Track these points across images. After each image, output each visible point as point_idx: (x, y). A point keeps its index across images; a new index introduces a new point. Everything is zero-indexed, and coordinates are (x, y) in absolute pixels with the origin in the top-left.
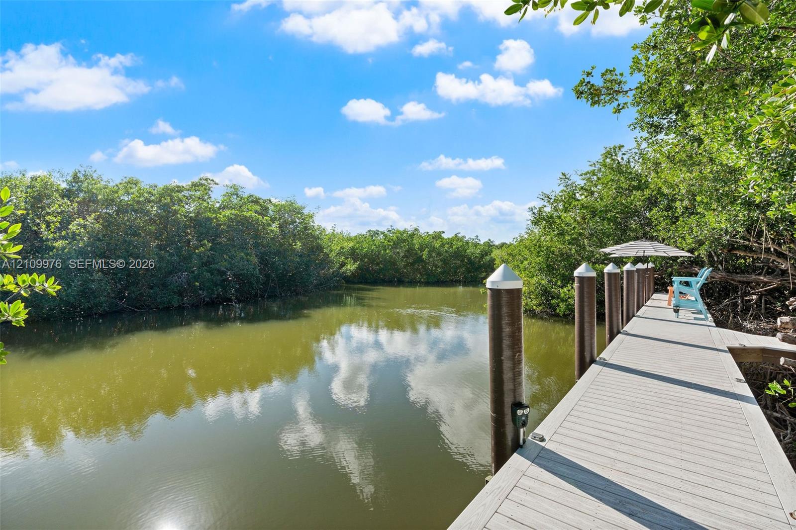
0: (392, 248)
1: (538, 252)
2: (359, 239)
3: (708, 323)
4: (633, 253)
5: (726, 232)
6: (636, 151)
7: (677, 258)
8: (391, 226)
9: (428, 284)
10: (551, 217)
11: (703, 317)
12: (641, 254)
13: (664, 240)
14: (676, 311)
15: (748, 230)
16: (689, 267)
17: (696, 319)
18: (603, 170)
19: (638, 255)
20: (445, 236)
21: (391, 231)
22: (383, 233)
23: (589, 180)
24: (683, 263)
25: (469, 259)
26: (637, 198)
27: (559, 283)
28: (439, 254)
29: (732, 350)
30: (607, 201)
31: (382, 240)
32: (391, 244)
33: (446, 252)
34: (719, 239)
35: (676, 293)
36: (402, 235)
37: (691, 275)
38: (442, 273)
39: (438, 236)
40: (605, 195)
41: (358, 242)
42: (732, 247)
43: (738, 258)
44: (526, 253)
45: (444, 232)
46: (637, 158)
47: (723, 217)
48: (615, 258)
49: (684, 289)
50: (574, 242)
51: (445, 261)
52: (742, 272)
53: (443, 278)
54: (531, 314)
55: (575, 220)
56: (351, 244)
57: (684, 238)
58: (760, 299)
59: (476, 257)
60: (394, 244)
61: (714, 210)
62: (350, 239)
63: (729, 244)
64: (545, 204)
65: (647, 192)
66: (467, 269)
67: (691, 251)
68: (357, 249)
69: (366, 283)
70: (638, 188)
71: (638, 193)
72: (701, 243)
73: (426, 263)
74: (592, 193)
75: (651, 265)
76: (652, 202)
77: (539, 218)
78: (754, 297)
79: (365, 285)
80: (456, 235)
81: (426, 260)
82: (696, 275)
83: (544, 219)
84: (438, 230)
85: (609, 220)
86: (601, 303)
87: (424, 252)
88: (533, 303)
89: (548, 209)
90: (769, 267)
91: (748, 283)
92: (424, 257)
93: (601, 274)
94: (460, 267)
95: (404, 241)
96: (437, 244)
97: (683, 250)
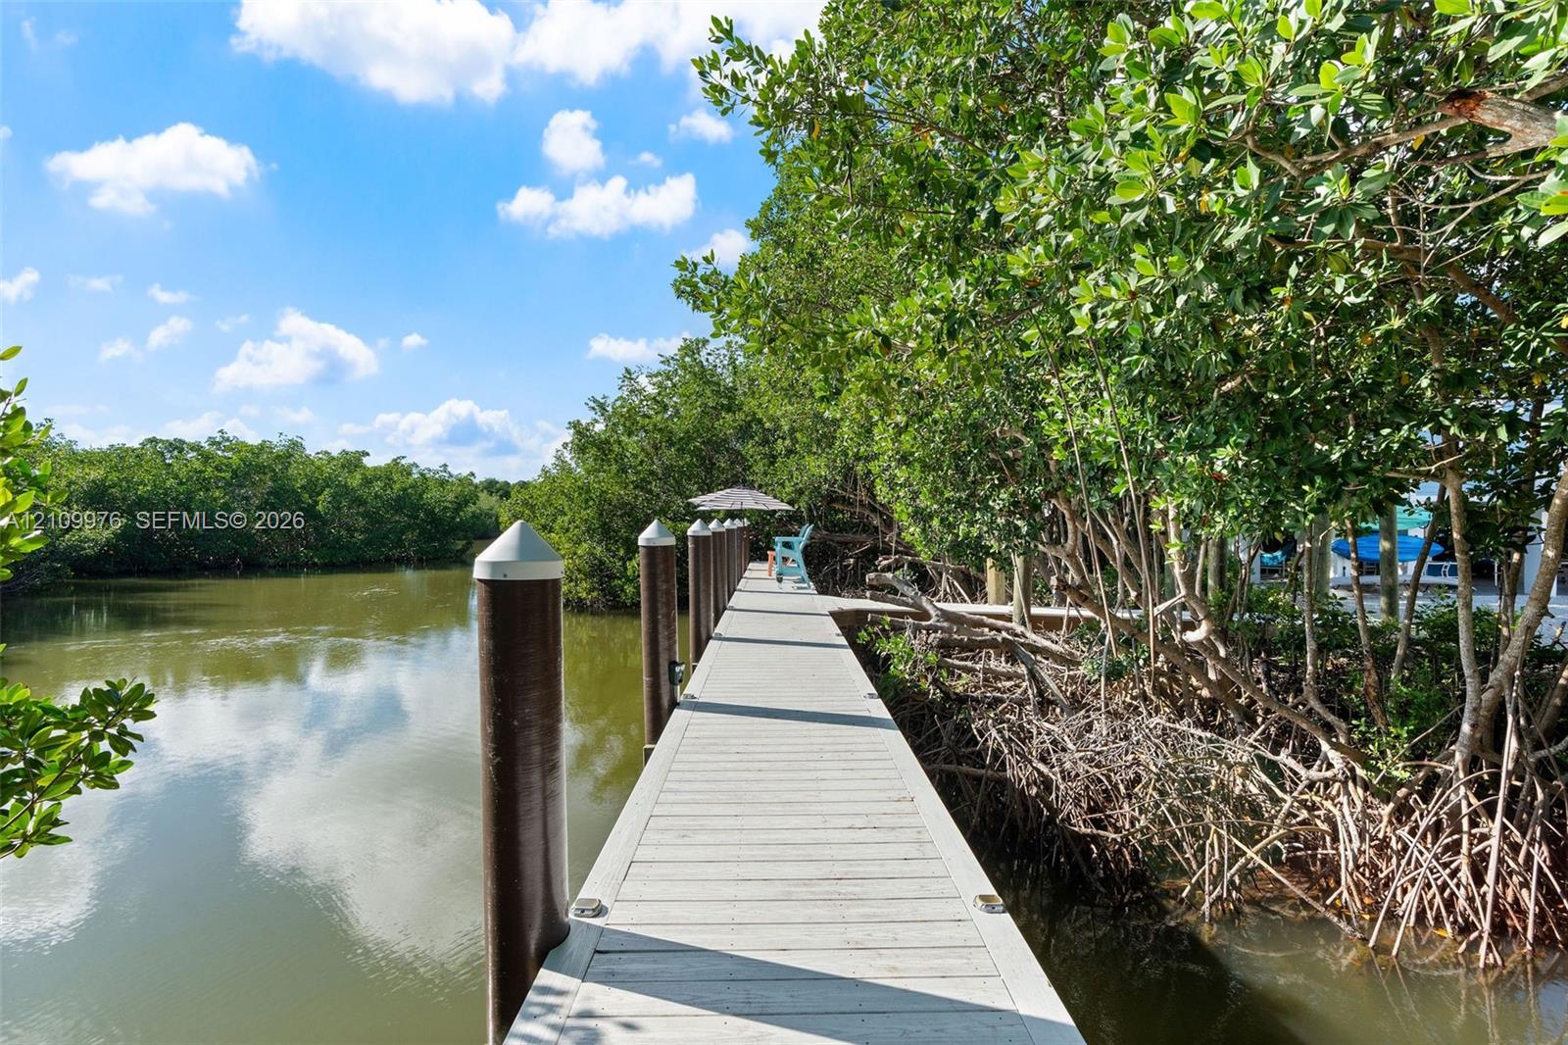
0: (229, 484)
1: (587, 501)
2: (118, 457)
3: (810, 591)
4: (726, 506)
5: (826, 480)
6: (725, 352)
7: (775, 512)
8: (221, 431)
9: (331, 567)
10: (607, 442)
11: (806, 585)
12: (737, 507)
13: (760, 486)
14: (780, 580)
15: (845, 477)
16: (787, 524)
17: (799, 588)
18: (679, 372)
19: (734, 507)
20: (368, 462)
21: (220, 443)
22: (196, 447)
23: (660, 385)
24: (781, 519)
25: (430, 513)
26: (728, 423)
27: (622, 553)
28: (359, 501)
29: (833, 614)
30: (687, 425)
31: (197, 465)
32: (228, 475)
33: (377, 496)
34: (819, 487)
35: (779, 559)
36: (258, 456)
37: (789, 534)
38: (368, 543)
39: (352, 461)
40: (685, 417)
41: (115, 468)
42: (831, 499)
43: (837, 512)
44: (562, 501)
45: (368, 454)
46: (726, 362)
47: (822, 462)
48: (704, 511)
49: (787, 553)
50: (641, 485)
51: (373, 518)
52: (841, 531)
53: (370, 554)
54: (579, 607)
55: (643, 450)
56: (95, 474)
57: (783, 485)
58: (856, 563)
59: (446, 508)
60: (235, 473)
61: (815, 453)
62: (88, 459)
63: (828, 495)
64: (597, 417)
65: (740, 416)
66: (423, 531)
67: (791, 503)
68: (114, 486)
69: (145, 572)
70: (729, 409)
71: (729, 417)
72: (801, 492)
73: (325, 523)
74: (665, 408)
75: (746, 522)
76: (744, 432)
77: (583, 440)
78: (852, 561)
79: (139, 577)
80: (395, 460)
81: (326, 514)
82: (796, 534)
83: (593, 444)
84: (351, 448)
85: (693, 454)
86: (683, 583)
87: (321, 498)
88: (583, 589)
89: (600, 427)
90: (864, 525)
91: (845, 544)
92: (320, 508)
93: (683, 538)
94: (409, 527)
95: (261, 469)
96: (355, 481)
97: (782, 501)
